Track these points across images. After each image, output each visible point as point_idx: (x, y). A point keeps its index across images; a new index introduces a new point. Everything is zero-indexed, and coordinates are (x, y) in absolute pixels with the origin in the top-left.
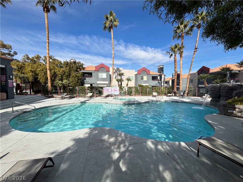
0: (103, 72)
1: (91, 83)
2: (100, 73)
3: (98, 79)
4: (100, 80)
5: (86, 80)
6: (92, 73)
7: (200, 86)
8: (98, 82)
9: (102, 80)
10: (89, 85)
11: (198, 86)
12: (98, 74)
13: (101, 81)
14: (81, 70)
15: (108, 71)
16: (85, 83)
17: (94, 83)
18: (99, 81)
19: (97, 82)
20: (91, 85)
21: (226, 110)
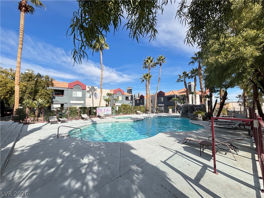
0: (78, 90)
1: (62, 103)
2: (74, 91)
4: (74, 100)
5: (55, 99)
6: (63, 91)
7: (159, 105)
8: (72, 102)
9: (76, 99)
10: (59, 106)
12: (71, 92)
14: (48, 87)
15: (84, 89)
16: (54, 102)
17: (66, 103)
20: (62, 105)
21: (195, 118)
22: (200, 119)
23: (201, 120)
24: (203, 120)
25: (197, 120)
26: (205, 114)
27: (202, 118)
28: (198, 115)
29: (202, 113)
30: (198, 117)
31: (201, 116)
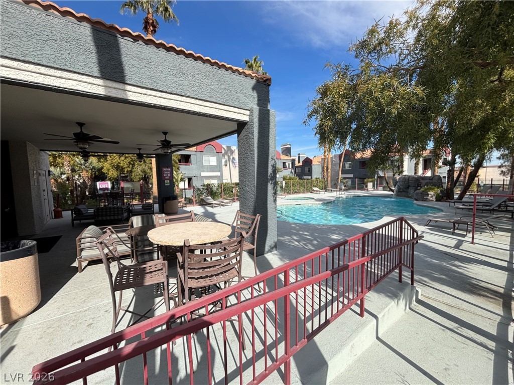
0: (211, 153)
1: (190, 176)
2: (206, 155)
3: (202, 168)
4: (206, 170)
6: (190, 155)
9: (209, 169)
12: (201, 158)
13: (207, 172)
15: (219, 152)
17: (194, 176)
18: (204, 171)
19: (202, 173)
20: (190, 179)
21: (423, 197)
22: (431, 199)
23: (433, 201)
24: (436, 201)
25: (426, 200)
26: (441, 191)
27: (434, 197)
28: (429, 193)
29: (436, 189)
30: (428, 196)
31: (434, 195)
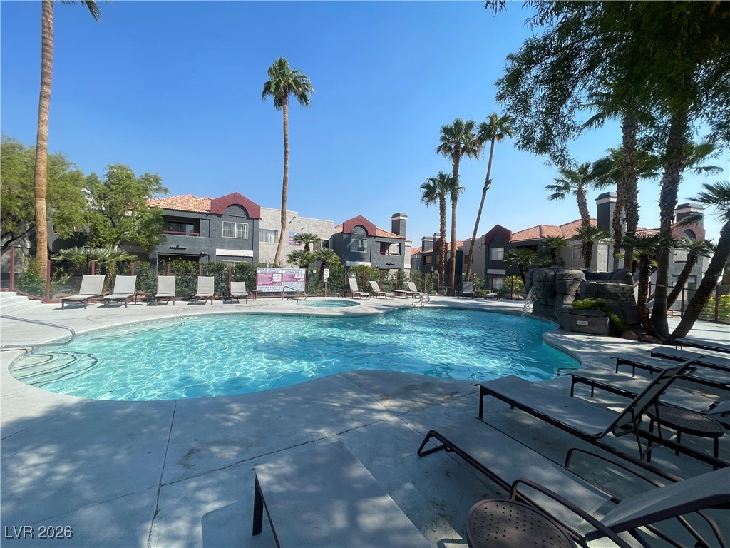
0: (238, 219)
1: (195, 253)
2: (227, 222)
3: (220, 242)
4: (226, 247)
6: (198, 220)
8: (220, 252)
9: (232, 245)
11: (486, 271)
12: (219, 224)
15: (254, 217)
17: (204, 255)
18: (222, 247)
19: (217, 250)
21: (575, 322)
25: (583, 330)
30: (587, 320)
